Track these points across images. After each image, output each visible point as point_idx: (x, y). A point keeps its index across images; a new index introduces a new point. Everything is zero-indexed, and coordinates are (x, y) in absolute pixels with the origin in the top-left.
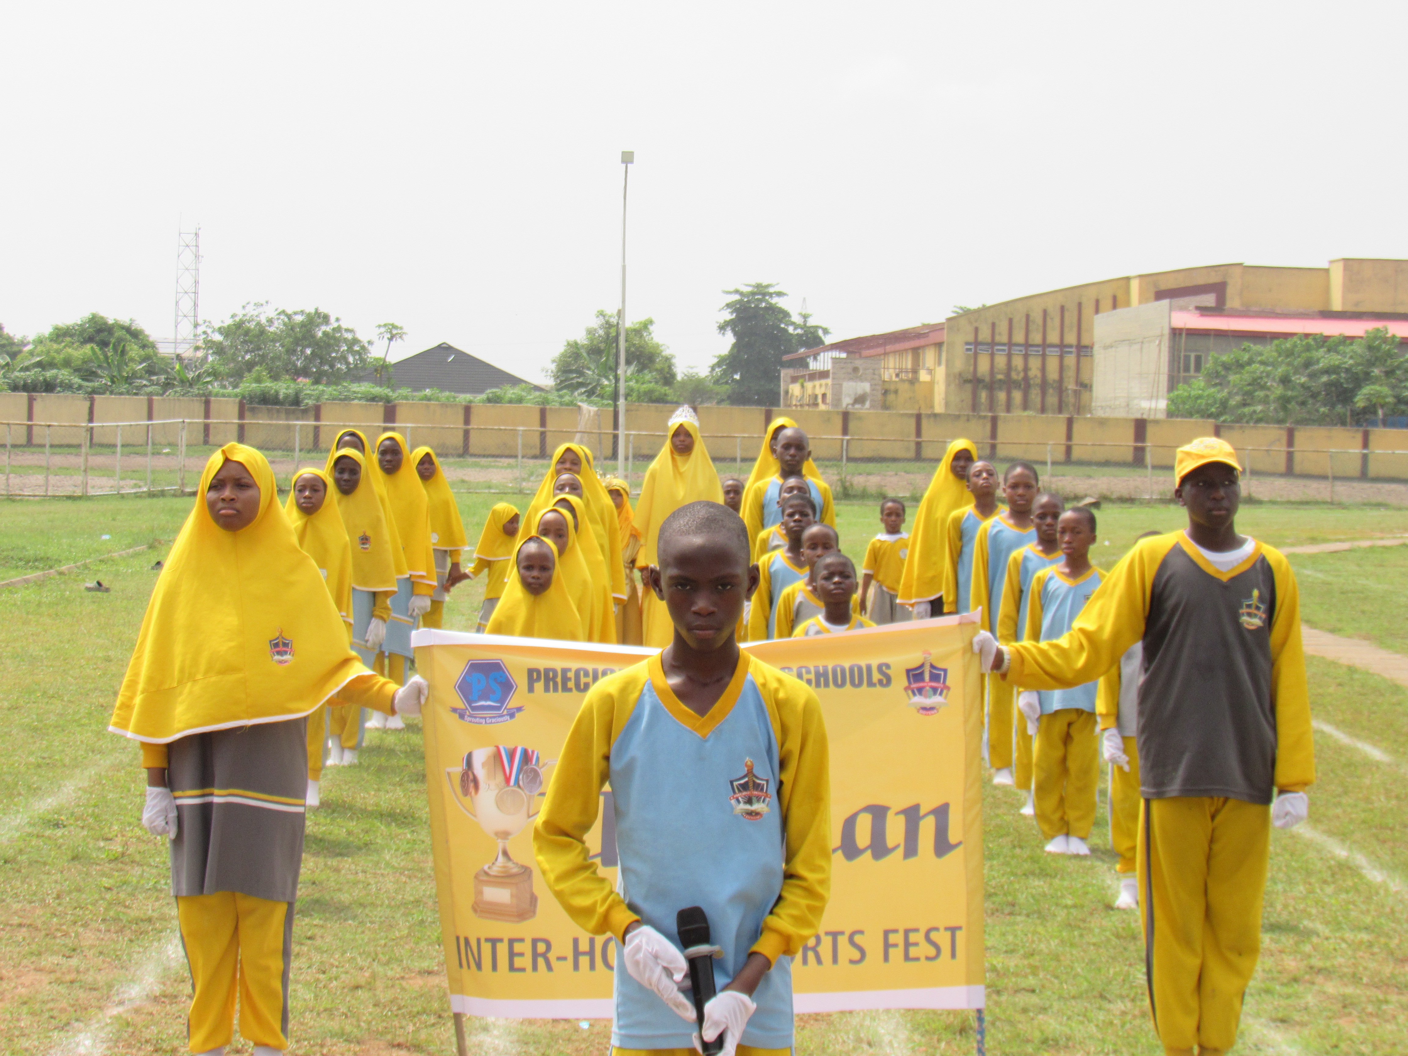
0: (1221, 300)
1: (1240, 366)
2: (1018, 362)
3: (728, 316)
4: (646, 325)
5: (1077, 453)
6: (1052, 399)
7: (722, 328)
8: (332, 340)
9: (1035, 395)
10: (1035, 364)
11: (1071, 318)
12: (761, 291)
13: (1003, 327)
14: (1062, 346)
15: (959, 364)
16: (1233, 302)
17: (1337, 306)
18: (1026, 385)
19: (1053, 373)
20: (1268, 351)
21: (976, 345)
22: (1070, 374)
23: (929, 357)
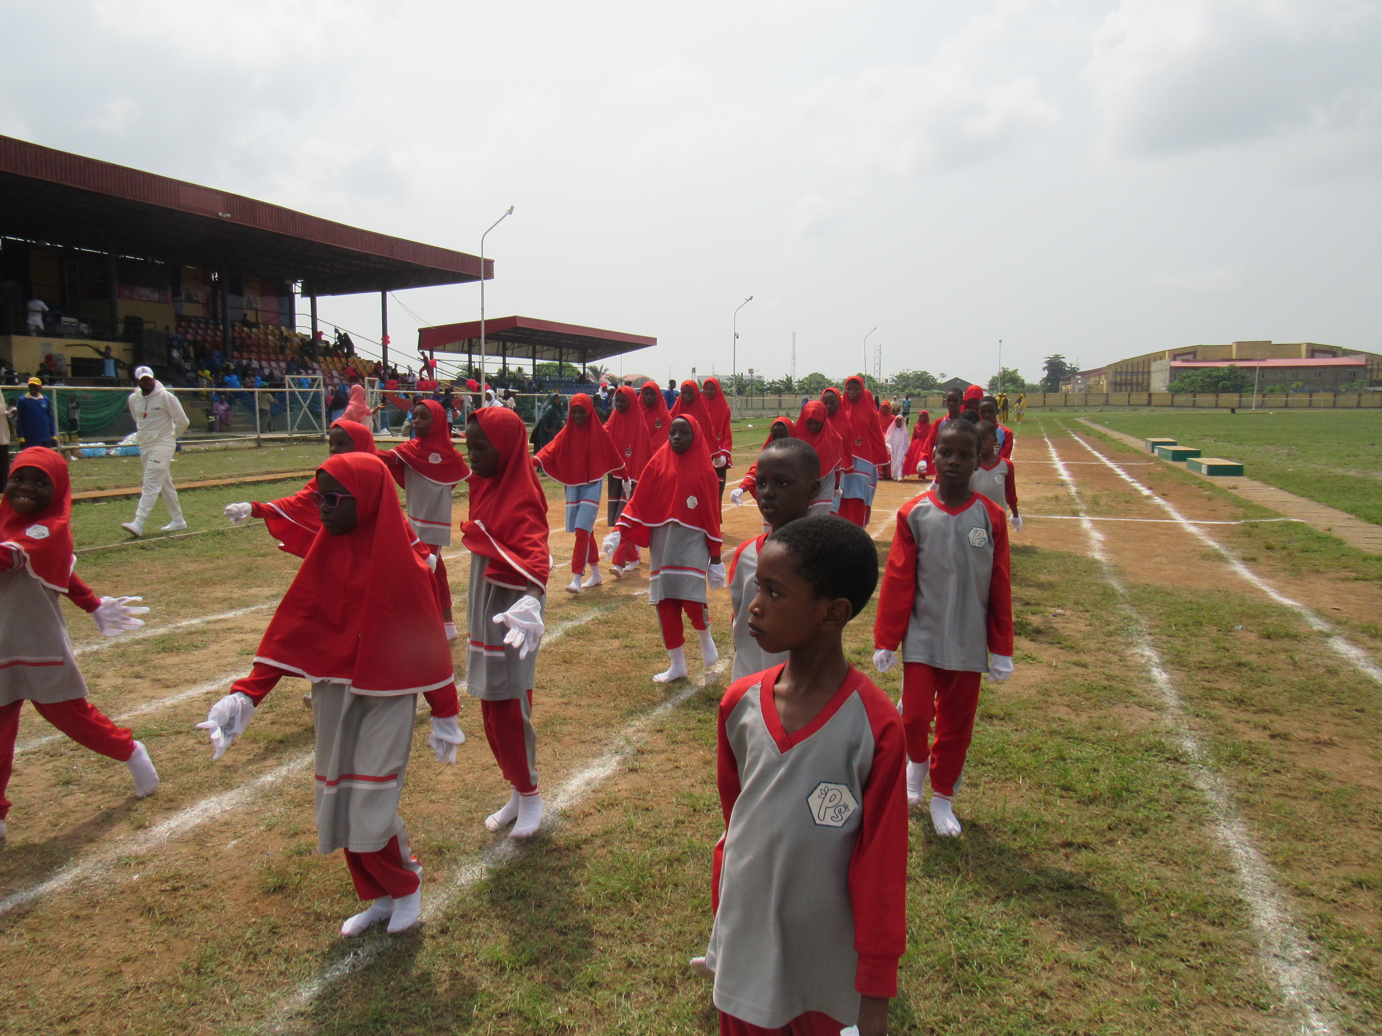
0: (1195, 357)
1: (1188, 377)
2: (1129, 377)
3: (1046, 365)
4: (1016, 371)
5: (1132, 403)
6: (1140, 388)
7: (1044, 369)
8: (928, 378)
9: (1135, 387)
10: (1135, 378)
11: (1146, 364)
12: (1057, 357)
13: (1125, 368)
14: (1143, 372)
15: (1111, 379)
16: (1199, 357)
17: (1234, 357)
18: (1132, 384)
19: (1140, 380)
20: (1198, 372)
21: (1116, 373)
22: (1146, 381)
23: (1103, 377)
